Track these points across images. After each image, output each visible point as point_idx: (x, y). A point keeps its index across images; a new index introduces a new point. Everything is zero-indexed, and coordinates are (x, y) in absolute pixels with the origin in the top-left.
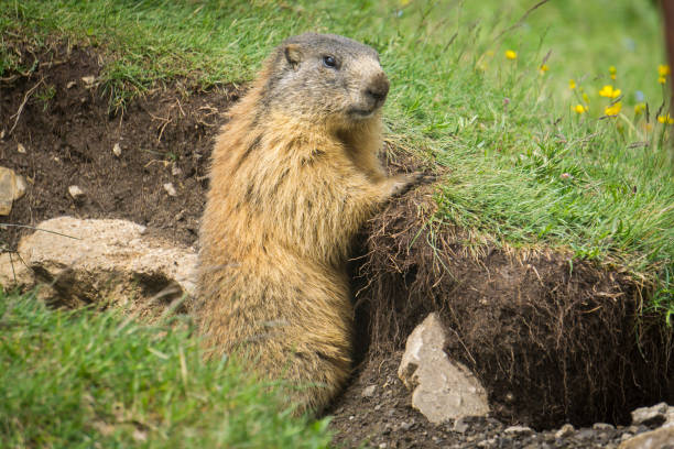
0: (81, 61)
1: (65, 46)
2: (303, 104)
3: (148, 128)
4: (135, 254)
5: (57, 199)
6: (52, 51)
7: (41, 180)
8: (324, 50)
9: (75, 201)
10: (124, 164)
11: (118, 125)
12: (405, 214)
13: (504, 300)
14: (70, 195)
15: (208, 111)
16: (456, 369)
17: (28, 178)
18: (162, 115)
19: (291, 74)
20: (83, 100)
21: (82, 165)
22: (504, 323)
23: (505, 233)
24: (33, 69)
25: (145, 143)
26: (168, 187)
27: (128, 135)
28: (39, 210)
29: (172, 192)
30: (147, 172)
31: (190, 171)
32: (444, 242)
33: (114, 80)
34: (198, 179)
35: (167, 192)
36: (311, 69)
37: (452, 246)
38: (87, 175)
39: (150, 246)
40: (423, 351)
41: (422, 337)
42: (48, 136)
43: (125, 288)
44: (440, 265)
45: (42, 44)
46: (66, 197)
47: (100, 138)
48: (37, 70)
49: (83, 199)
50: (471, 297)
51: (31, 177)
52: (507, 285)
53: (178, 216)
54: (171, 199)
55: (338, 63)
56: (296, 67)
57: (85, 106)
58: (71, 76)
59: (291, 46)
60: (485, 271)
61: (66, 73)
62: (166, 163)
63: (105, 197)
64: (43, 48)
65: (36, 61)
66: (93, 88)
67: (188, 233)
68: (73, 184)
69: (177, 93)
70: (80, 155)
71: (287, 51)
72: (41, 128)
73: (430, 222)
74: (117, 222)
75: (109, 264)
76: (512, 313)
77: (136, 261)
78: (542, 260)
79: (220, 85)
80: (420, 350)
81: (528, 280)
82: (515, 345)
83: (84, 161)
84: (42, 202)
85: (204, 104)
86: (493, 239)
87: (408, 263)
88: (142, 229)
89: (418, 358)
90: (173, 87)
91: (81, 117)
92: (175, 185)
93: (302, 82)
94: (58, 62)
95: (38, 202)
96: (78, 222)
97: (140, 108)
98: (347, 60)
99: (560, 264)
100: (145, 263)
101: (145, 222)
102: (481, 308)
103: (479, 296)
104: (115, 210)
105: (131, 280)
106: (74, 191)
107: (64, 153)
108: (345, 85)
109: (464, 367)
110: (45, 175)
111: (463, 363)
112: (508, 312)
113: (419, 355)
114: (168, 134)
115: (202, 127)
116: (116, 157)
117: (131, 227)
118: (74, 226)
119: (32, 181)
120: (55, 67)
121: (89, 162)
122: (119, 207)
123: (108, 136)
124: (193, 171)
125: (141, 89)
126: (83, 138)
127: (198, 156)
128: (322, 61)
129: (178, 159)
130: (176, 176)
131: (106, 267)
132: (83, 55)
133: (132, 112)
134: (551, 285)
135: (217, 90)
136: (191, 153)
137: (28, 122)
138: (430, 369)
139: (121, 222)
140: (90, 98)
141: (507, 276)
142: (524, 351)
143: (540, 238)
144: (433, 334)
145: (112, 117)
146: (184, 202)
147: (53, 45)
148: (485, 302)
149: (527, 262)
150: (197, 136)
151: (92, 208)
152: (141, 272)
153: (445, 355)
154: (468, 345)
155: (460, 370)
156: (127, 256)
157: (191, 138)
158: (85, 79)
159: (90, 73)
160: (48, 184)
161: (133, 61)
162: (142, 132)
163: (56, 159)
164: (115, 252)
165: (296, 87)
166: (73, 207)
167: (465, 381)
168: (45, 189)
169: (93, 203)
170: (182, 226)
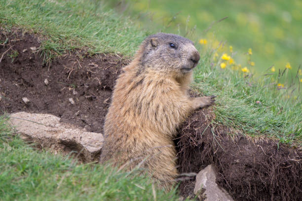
0: (29, 39)
1: (21, 32)
2: (161, 64)
3: (61, 72)
4: (59, 131)
5: (16, 103)
6: (15, 34)
7: (8, 94)
8: (169, 41)
9: (26, 105)
10: (50, 88)
11: (47, 70)
12: (199, 119)
13: (247, 161)
14: (23, 101)
15: (93, 66)
16: (221, 191)
17: (3, 93)
18: (70, 66)
19: (153, 51)
20: (31, 58)
21: (28, 88)
22: (246, 171)
23: (246, 129)
24: (6, 42)
25: (60, 79)
26: (71, 100)
27: (52, 75)
28: (8, 108)
29: (73, 102)
30: (60, 92)
31: (82, 93)
32: (218, 133)
33: (46, 50)
34: (86, 97)
35: (70, 102)
36: (163, 49)
37: (222, 135)
38: (31, 92)
39: (65, 128)
40: (207, 183)
41: (207, 176)
42: (12, 74)
43: (56, 147)
44: (216, 143)
45: (10, 31)
46: (22, 102)
47: (38, 76)
48: (8, 43)
49: (29, 104)
50: (231, 159)
51: (4, 92)
52: (248, 154)
53: (76, 114)
54: (72, 105)
55: (176, 46)
56: (156, 48)
57: (31, 61)
58: (24, 47)
59: (153, 38)
60: (237, 147)
61: (22, 46)
62: (70, 89)
63: (40, 103)
64: (10, 33)
65: (7, 39)
66: (36, 53)
67: (81, 122)
68: (24, 96)
69: (77, 57)
70: (27, 83)
71: (151, 41)
72: (9, 70)
73: (212, 123)
74: (48, 115)
75: (49, 135)
76: (250, 167)
77: (61, 134)
78: (264, 143)
79: (98, 54)
80: (207, 182)
81: (258, 151)
82: (251, 181)
83: (29, 86)
84: (10, 104)
85: (91, 63)
86: (241, 132)
87: (200, 142)
88: (59, 119)
89: (206, 186)
90: (75, 54)
91: (29, 66)
92: (74, 99)
93: (159, 55)
94: (18, 40)
95: (8, 104)
96: (29, 115)
97: (58, 63)
98: (181, 45)
99: (273, 145)
100: (66, 135)
101: (60, 116)
102: (236, 164)
103: (234, 158)
104: (44, 109)
105: (59, 143)
106: (25, 100)
107: (20, 82)
108: (180, 57)
109: (224, 190)
110: (10, 92)
111: (225, 189)
112: (248, 166)
113: (206, 184)
114: (72, 75)
115: (90, 73)
116: (46, 85)
117: (54, 118)
118: (28, 116)
119: (4, 94)
120: (17, 42)
121: (32, 86)
122: (47, 108)
123: (42, 75)
124: (84, 93)
125: (59, 54)
126: (29, 76)
127: (87, 86)
128: (168, 46)
129: (76, 87)
130: (75, 95)
131: (47, 137)
132: (30, 37)
133: (54, 64)
134: (270, 155)
135: (97, 56)
136: (83, 85)
137: (2, 67)
138: (211, 191)
139: (49, 115)
140: (34, 57)
141: (248, 150)
142: (255, 184)
143: (261, 133)
144: (211, 175)
145: (44, 66)
146: (79, 107)
147: (16, 31)
148: (238, 161)
149: (257, 144)
150: (87, 77)
151: (33, 108)
152: (64, 139)
153: (216, 185)
154: (228, 180)
155: (223, 191)
156: (56, 132)
157: (84, 78)
158: (32, 48)
159: (33, 46)
160: (13, 96)
161: (55, 41)
162: (59, 74)
163: (16, 85)
164: (50, 130)
165: (157, 57)
166: (25, 107)
167: (226, 197)
168: (11, 98)
169: (34, 106)
170: (78, 118)
